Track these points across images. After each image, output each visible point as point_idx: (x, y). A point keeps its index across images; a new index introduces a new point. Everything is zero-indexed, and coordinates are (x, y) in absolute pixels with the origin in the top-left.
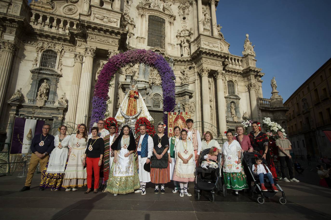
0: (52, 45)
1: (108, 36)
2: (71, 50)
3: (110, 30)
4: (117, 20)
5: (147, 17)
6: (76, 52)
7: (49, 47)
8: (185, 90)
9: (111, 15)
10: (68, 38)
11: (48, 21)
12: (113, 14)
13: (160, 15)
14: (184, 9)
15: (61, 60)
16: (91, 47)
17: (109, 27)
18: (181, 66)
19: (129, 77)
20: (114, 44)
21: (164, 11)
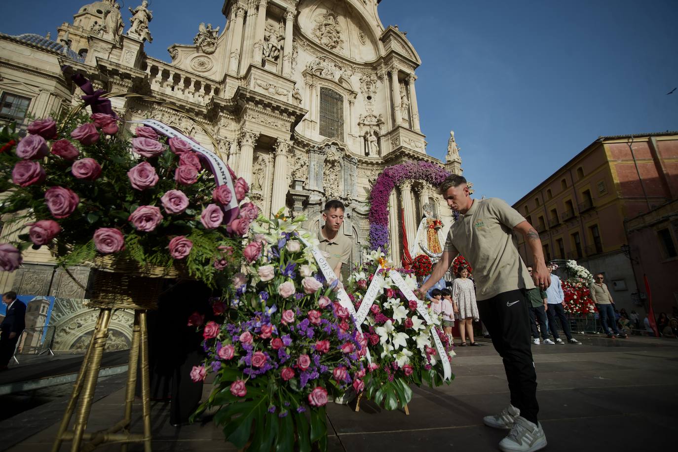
1: (276, 115)
3: (282, 108)
4: (287, 91)
5: (319, 89)
6: (219, 135)
7: (173, 123)
9: (279, 84)
10: (205, 111)
11: (171, 79)
12: (282, 81)
13: (336, 88)
14: (368, 84)
16: (251, 131)
18: (366, 171)
19: (299, 182)
20: (284, 130)
21: (342, 83)
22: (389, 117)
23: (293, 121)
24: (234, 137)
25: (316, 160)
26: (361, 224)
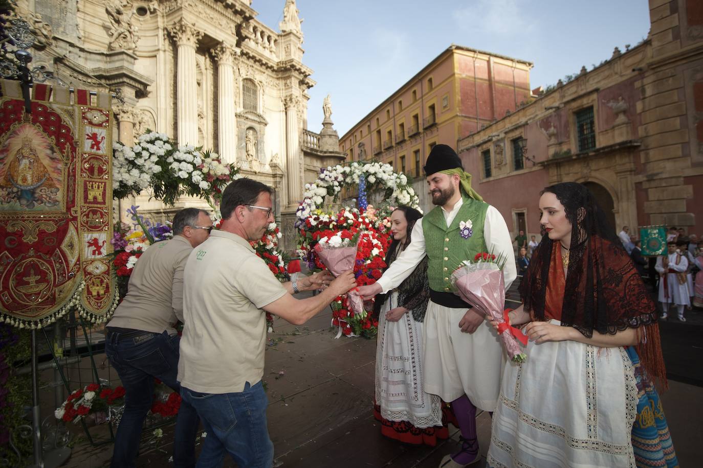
8: (122, 68)
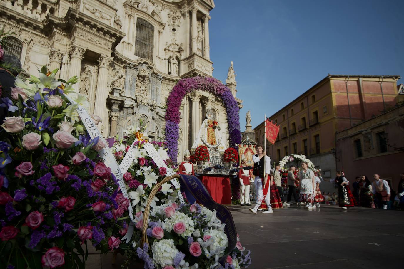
0: (16, 30)
1: (100, 35)
2: (42, 43)
3: (105, 30)
4: (110, 17)
5: (136, 19)
6: (54, 48)
7: (13, 33)
9: (104, 10)
10: (42, 26)
12: (107, 8)
13: (149, 19)
14: (174, 19)
15: (28, 54)
16: (80, 46)
17: (105, 25)
18: (168, 86)
19: (117, 90)
20: (107, 48)
21: (154, 15)
22: (188, 46)
23: (114, 41)
24: (66, 50)
25: (131, 74)
26: (162, 124)
